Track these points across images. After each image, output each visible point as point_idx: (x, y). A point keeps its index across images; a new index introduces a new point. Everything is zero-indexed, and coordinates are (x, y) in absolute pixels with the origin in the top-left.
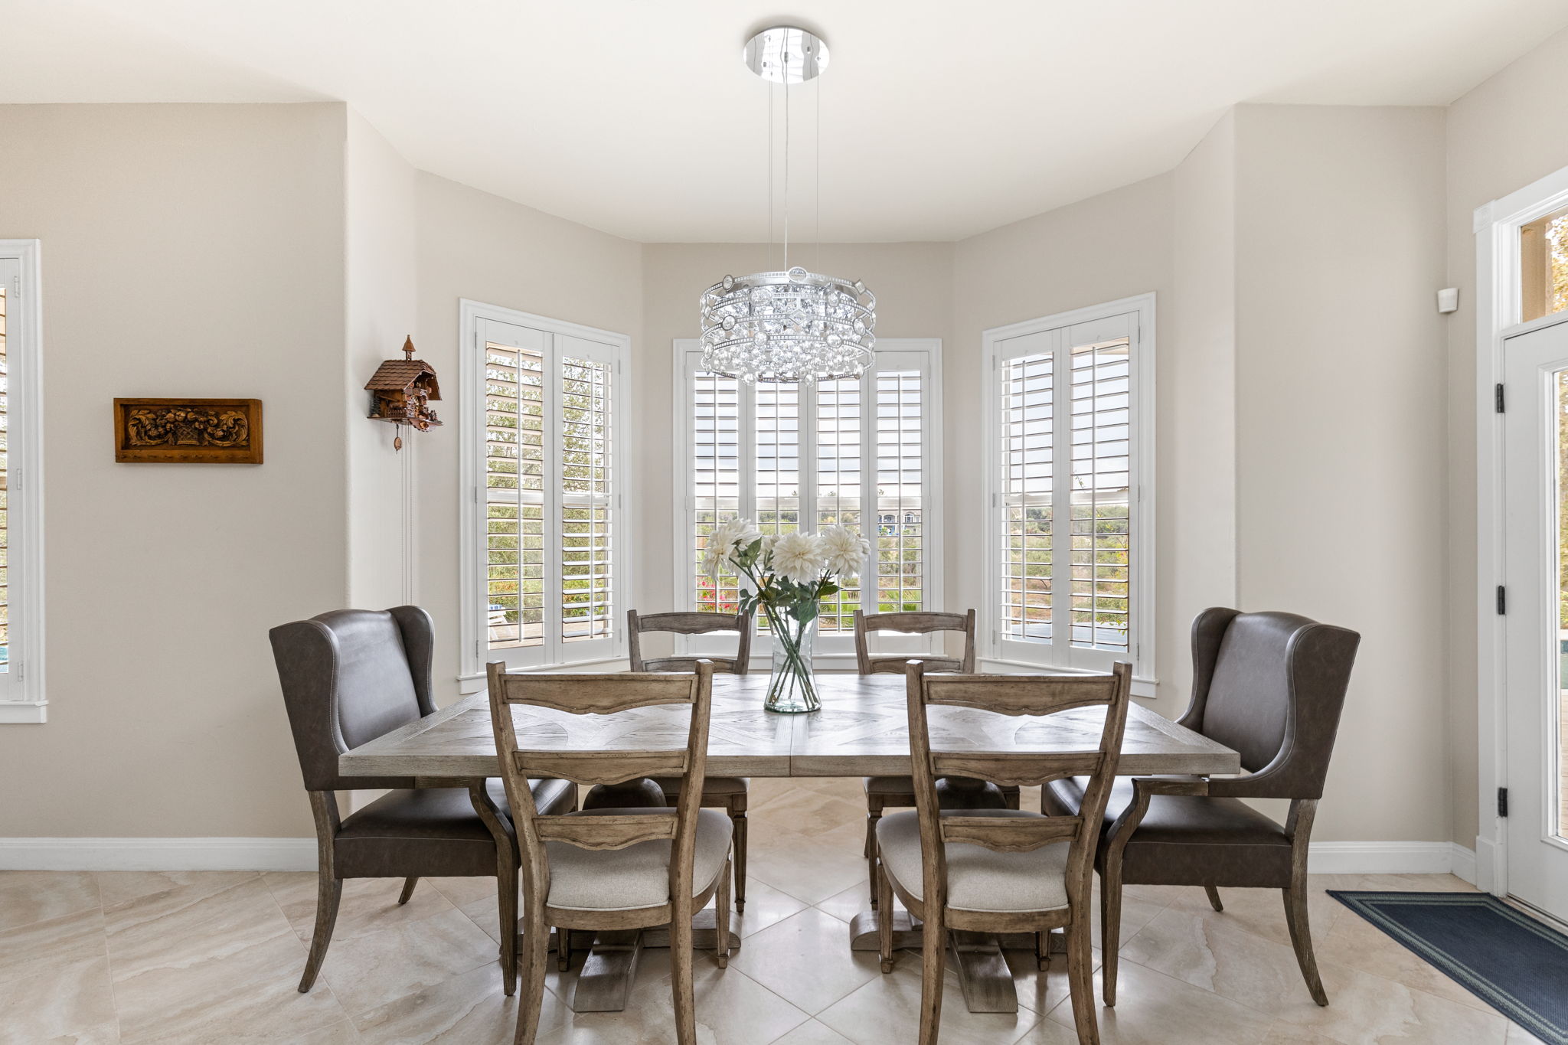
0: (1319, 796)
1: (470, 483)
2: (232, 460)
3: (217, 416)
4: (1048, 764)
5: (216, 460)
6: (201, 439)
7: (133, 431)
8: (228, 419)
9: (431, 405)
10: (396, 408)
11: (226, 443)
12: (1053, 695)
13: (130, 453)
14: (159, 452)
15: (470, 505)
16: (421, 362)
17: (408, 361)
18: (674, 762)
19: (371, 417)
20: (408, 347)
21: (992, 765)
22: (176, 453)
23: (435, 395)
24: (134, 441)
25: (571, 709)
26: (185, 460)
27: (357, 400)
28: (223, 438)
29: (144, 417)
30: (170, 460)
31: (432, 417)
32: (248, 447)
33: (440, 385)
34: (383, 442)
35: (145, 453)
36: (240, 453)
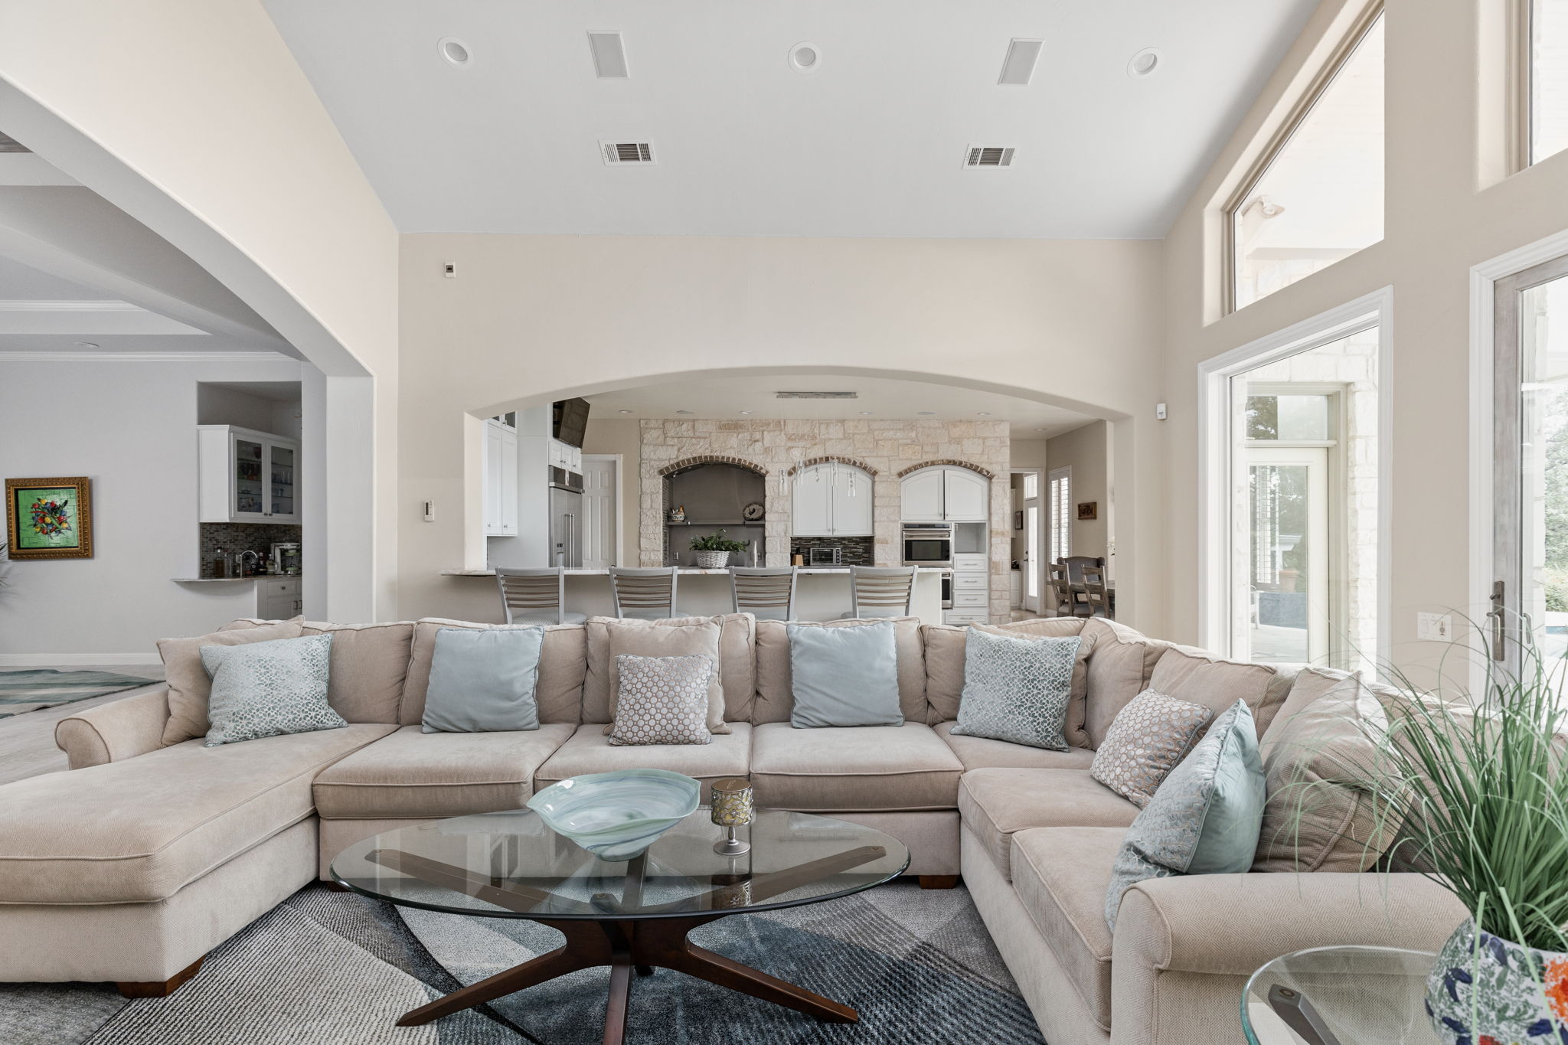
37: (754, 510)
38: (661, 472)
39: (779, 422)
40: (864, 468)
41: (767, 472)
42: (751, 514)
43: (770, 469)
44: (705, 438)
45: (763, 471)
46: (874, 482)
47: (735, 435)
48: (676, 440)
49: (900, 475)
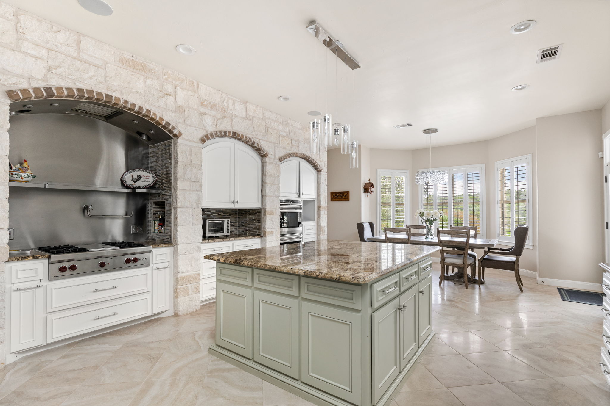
0: (520, 256)
1: (378, 202)
2: (346, 200)
3: (343, 194)
4: (457, 242)
5: (343, 200)
6: (341, 197)
7: (333, 197)
8: (345, 194)
9: (373, 189)
10: (368, 191)
11: (345, 198)
12: (456, 232)
13: (333, 200)
14: (336, 200)
15: (378, 206)
16: (371, 183)
17: (369, 183)
18: (406, 240)
19: (364, 193)
20: (369, 180)
21: (449, 242)
22: (338, 200)
23: (373, 188)
24: (333, 198)
25: (393, 232)
26: (340, 200)
27: (362, 190)
28: (344, 197)
29: (334, 194)
30: (337, 201)
31: (373, 191)
32: (348, 198)
33: (374, 186)
34: (365, 196)
35: (334, 200)
36: (347, 199)
37: (139, 178)
38: (10, 94)
39: (193, 83)
40: (258, 150)
41: (181, 134)
42: (135, 181)
43: (182, 131)
44: (99, 67)
45: (176, 132)
46: (263, 164)
47: (142, 78)
48: (44, 52)
49: (280, 160)
